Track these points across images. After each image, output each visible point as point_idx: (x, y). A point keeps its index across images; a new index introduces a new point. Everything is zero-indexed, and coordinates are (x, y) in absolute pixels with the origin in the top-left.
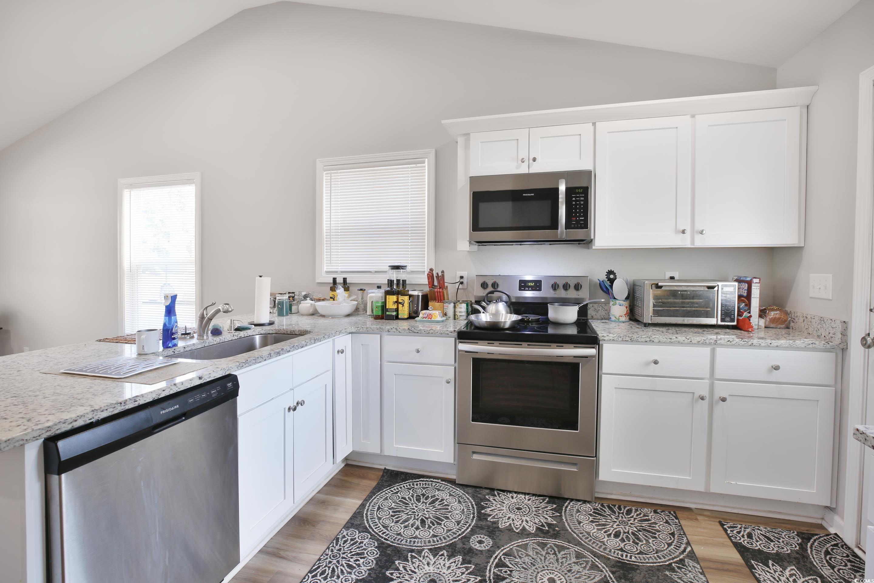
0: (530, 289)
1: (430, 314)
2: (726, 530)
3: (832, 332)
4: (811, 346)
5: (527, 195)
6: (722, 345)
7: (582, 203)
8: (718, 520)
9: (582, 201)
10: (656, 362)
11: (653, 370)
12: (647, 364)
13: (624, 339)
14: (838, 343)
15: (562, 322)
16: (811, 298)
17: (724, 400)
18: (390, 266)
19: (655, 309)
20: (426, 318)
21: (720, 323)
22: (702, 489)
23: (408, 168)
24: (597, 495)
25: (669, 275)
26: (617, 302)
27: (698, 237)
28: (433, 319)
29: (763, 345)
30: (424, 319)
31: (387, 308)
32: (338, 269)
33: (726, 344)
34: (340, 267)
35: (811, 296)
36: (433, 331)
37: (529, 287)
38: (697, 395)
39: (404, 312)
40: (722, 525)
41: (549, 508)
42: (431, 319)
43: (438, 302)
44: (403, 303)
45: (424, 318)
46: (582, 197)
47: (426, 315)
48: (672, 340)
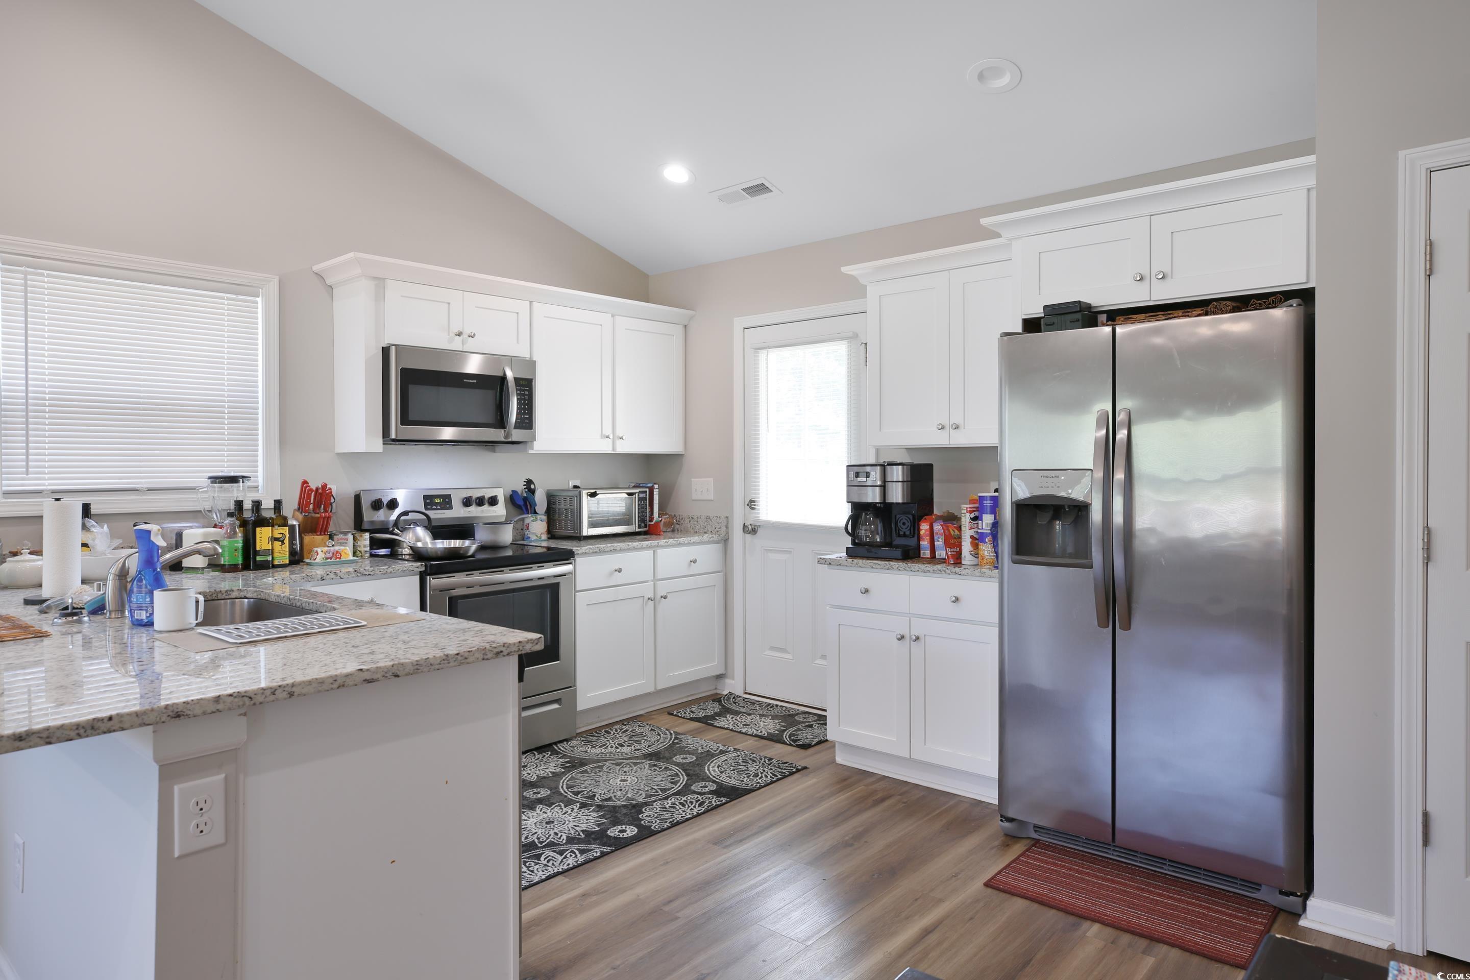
0: (438, 507)
1: (337, 552)
2: (678, 716)
3: (717, 527)
4: (711, 539)
5: (468, 381)
6: (662, 547)
7: (527, 397)
8: (666, 713)
9: (526, 395)
10: (620, 571)
11: (618, 578)
12: (611, 574)
13: (594, 551)
14: (724, 534)
15: (502, 544)
16: (693, 500)
17: (665, 598)
18: (211, 478)
19: (590, 519)
20: (331, 558)
21: (637, 530)
22: (651, 689)
23: (223, 298)
24: (578, 731)
25: (571, 484)
26: (539, 517)
27: (619, 442)
28: (343, 559)
29: (686, 542)
30: (329, 560)
31: (258, 548)
32: (44, 485)
33: (664, 545)
34: (47, 482)
35: (693, 499)
36: (392, 570)
37: (436, 504)
38: (646, 598)
39: (282, 554)
40: (672, 714)
41: (547, 756)
42: (340, 558)
43: (321, 535)
44: (282, 539)
45: (327, 559)
46: (527, 390)
47: (331, 555)
48: (630, 547)
